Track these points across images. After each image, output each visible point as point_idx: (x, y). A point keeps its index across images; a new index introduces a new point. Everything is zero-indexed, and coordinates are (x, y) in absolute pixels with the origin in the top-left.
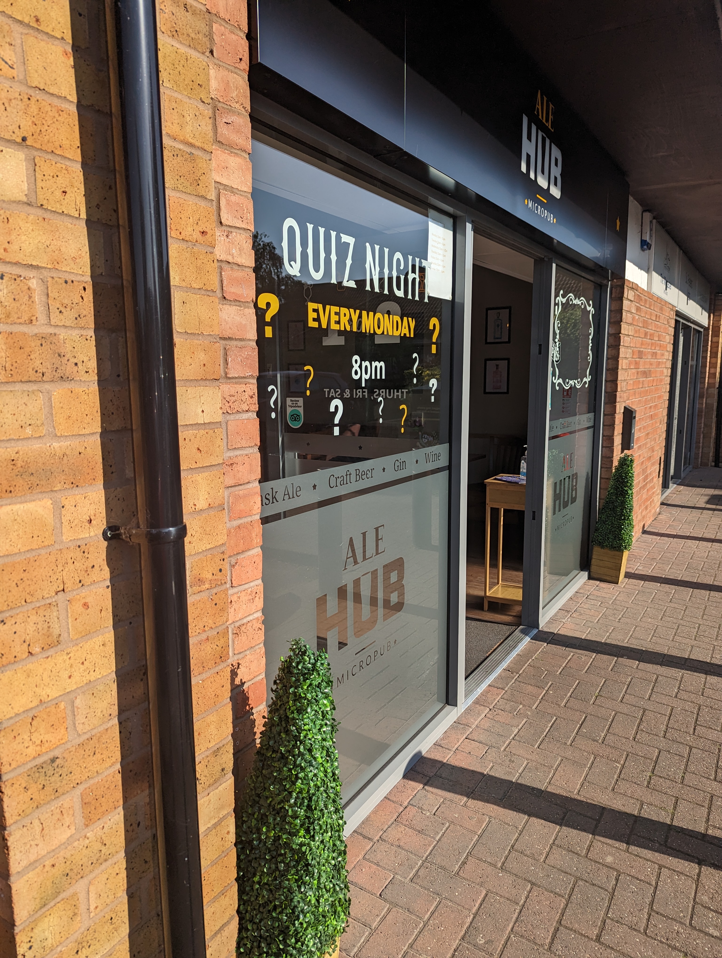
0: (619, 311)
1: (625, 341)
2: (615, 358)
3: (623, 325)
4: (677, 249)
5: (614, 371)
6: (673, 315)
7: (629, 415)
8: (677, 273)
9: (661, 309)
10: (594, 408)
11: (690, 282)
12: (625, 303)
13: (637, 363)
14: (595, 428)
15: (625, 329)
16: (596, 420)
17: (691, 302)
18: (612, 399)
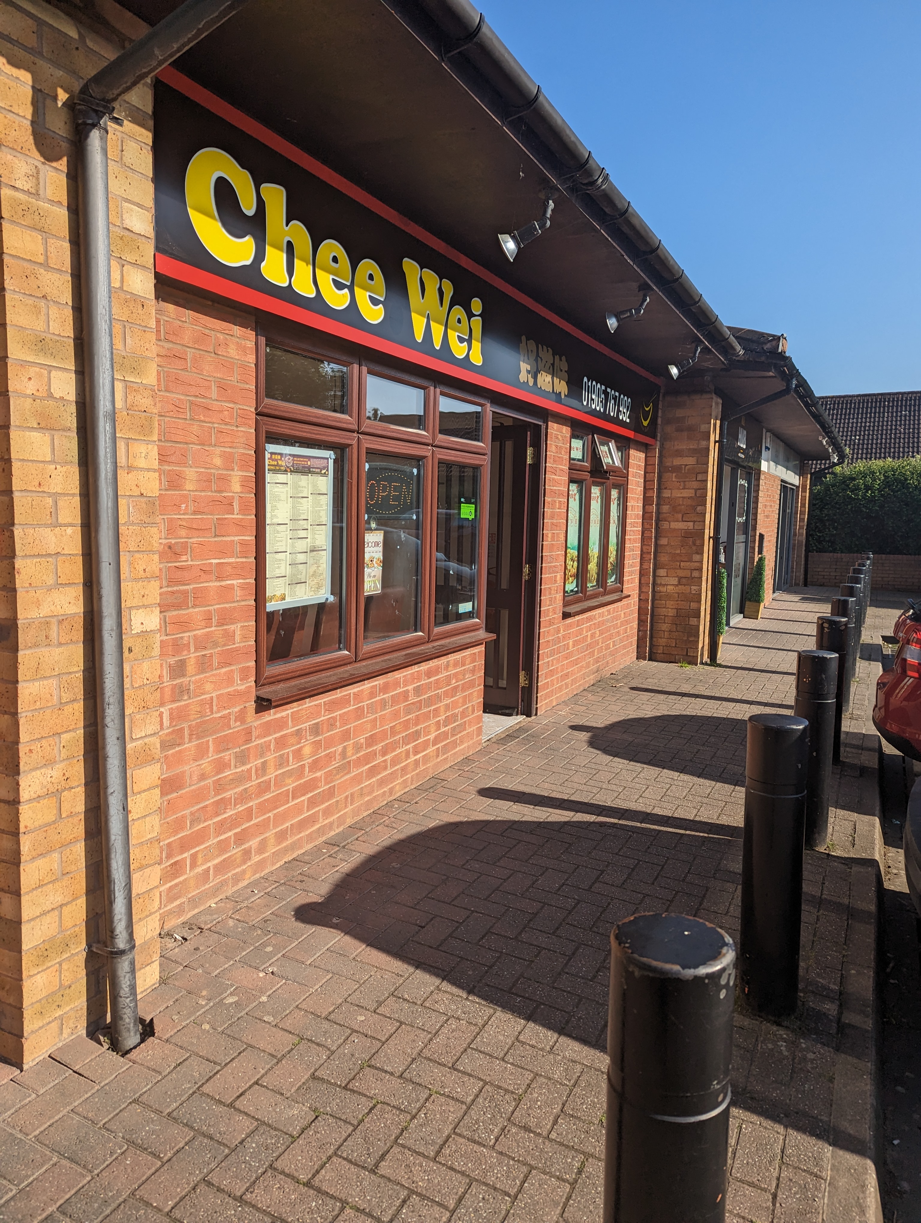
0: (758, 485)
1: (760, 499)
2: (756, 508)
3: (760, 492)
4: (781, 443)
5: (756, 514)
6: (780, 483)
7: (762, 536)
8: (781, 456)
9: (774, 481)
10: (746, 533)
11: (787, 460)
12: (761, 481)
13: (764, 511)
14: (746, 542)
15: (761, 494)
16: (747, 538)
17: (788, 472)
18: (755, 528)
